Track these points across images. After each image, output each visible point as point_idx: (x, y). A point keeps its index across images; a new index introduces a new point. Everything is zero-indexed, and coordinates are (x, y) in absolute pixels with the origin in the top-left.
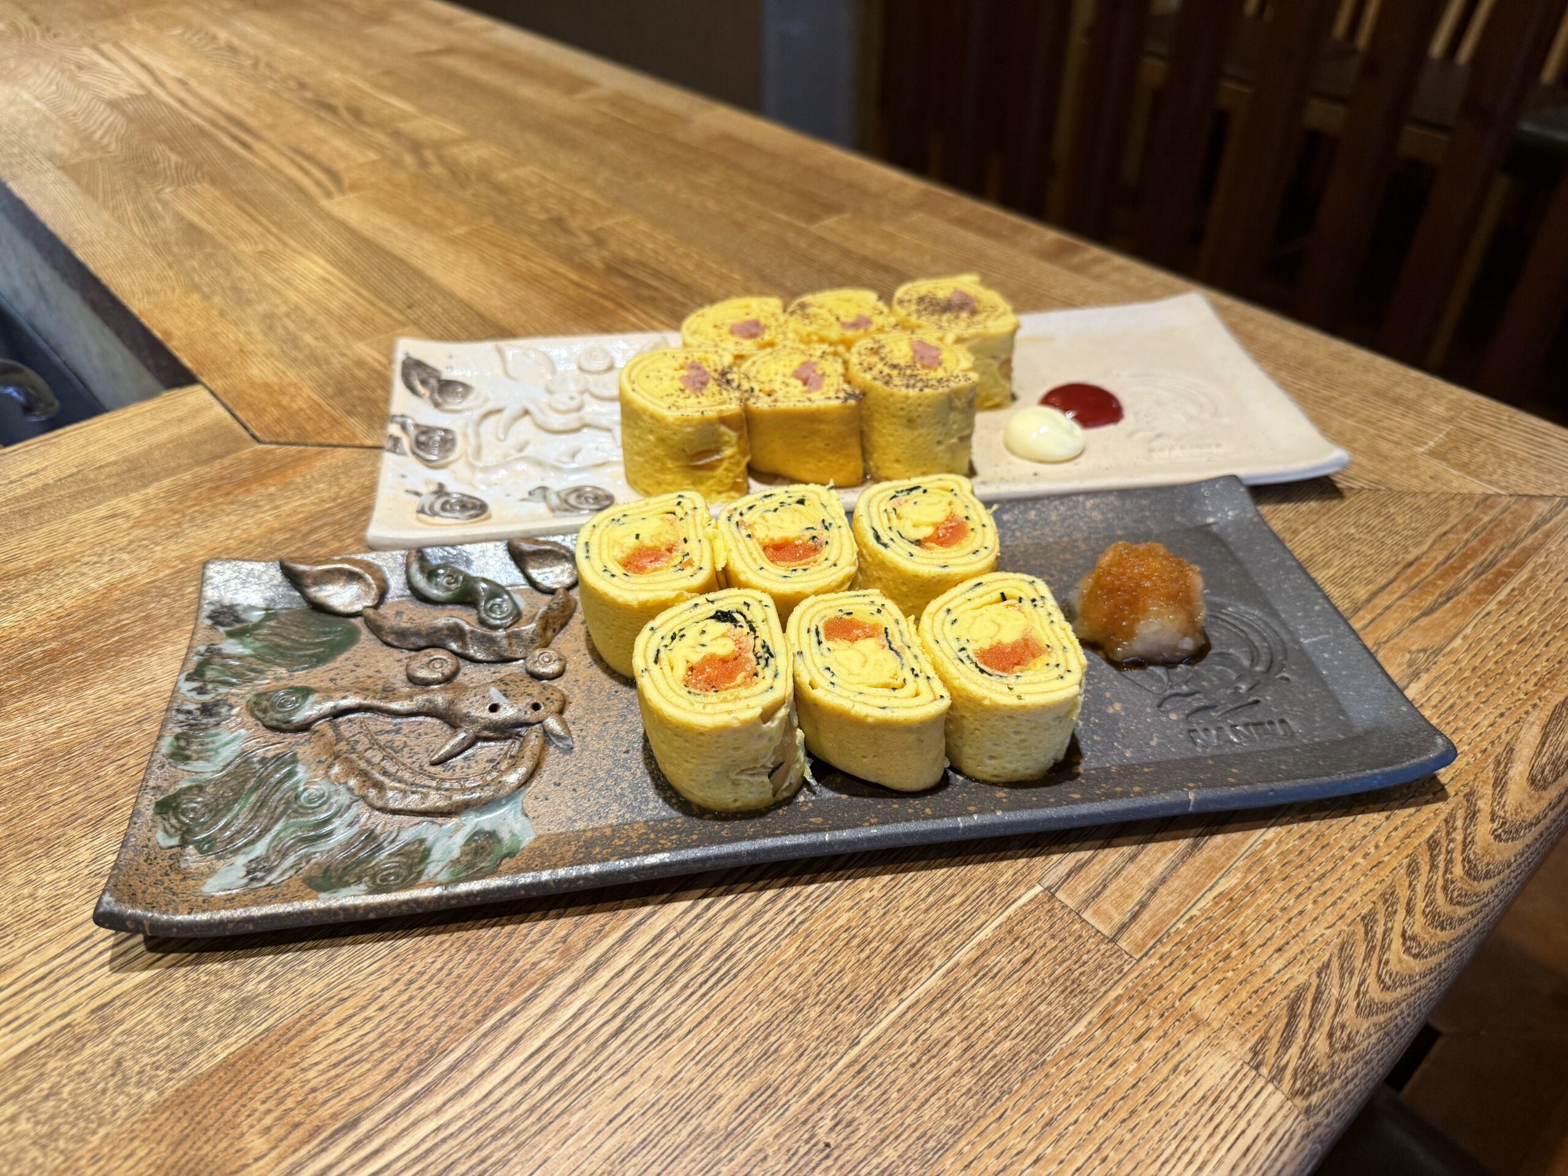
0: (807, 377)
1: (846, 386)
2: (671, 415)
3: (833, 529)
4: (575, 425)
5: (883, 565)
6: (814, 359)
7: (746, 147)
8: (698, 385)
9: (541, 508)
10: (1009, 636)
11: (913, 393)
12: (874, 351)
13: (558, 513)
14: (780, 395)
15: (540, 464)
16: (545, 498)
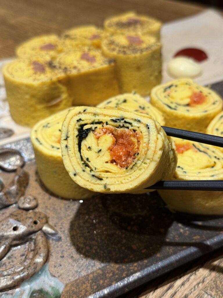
0: (88, 59)
1: (106, 59)
6: (86, 52)
8: (41, 70)
12: (111, 44)
14: (80, 67)
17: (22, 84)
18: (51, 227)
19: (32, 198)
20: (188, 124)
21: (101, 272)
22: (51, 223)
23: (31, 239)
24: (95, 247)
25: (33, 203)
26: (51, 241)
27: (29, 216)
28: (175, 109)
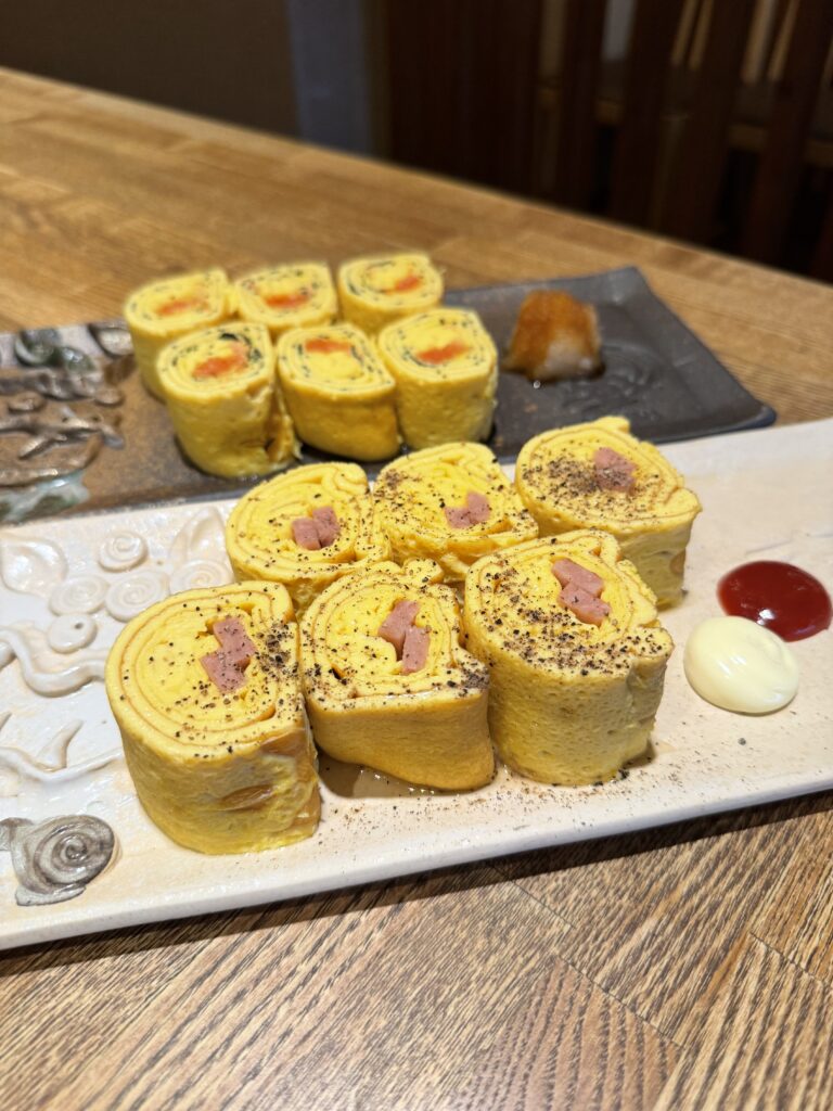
0: (403, 644)
1: (461, 655)
6: (413, 596)
8: (231, 674)
11: (571, 675)
12: (499, 583)
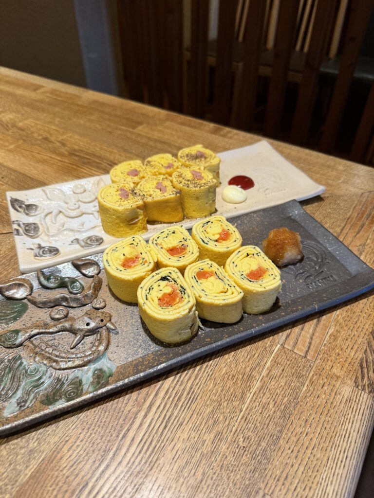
0: (161, 188)
1: (174, 189)
2: (120, 209)
3: (187, 240)
4: (80, 214)
5: (207, 250)
6: (161, 181)
7: (103, 104)
8: (126, 196)
9: (77, 246)
10: (254, 267)
11: (197, 189)
12: (180, 176)
13: (85, 248)
14: (154, 195)
15: (72, 230)
16: (78, 243)
17: (110, 208)
18: (113, 324)
19: (102, 300)
20: (215, 255)
21: (141, 360)
22: (112, 321)
23: (98, 332)
24: (140, 341)
25: (102, 305)
26: (111, 334)
27: (98, 315)
28: (207, 244)
